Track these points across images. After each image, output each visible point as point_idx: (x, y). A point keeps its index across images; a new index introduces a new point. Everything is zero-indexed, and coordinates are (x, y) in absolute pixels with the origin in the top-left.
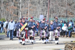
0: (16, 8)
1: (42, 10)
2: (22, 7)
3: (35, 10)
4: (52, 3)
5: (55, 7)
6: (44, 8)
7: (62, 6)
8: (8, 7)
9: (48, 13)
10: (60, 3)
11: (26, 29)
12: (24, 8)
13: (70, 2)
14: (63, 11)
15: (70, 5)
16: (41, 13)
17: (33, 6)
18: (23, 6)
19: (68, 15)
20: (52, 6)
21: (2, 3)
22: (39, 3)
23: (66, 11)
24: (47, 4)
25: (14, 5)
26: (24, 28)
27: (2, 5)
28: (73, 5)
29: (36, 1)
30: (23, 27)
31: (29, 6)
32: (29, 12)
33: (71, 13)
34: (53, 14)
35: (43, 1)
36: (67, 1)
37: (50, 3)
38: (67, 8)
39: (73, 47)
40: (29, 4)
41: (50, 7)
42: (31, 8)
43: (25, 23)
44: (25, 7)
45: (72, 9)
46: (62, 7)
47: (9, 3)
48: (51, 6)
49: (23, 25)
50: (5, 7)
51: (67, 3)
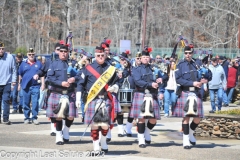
0: (56, 20)
1: (127, 26)
2: (73, 18)
3: (106, 26)
4: (153, 9)
5: (160, 20)
6: (131, 21)
7: (180, 16)
8: (35, 17)
9: (141, 35)
10: (176, 8)
11: (110, 89)
12: (77, 21)
13: (201, 7)
14: (182, 29)
15: (200, 14)
16: (123, 34)
17: (103, 15)
18: (74, 16)
19: (196, 40)
20: (153, 17)
21: (20, 8)
22: (118, 8)
23: (191, 31)
24: (140, 10)
25: (52, 14)
26: (104, 84)
27: (20, 11)
28: (210, 14)
29: (112, 3)
30: (99, 80)
31: (90, 15)
32: (90, 32)
33: (204, 35)
34: (156, 39)
35: (130, 3)
36: (193, 4)
37: (150, 8)
38: (192, 23)
39: (215, 127)
40: (91, 11)
41: (148, 18)
42: (96, 22)
43: (104, 66)
44: (81, 18)
45: (206, 26)
46: (180, 20)
47: (37, 6)
48: (151, 17)
49: (101, 73)
50: (27, 17)
51: (192, 10)
